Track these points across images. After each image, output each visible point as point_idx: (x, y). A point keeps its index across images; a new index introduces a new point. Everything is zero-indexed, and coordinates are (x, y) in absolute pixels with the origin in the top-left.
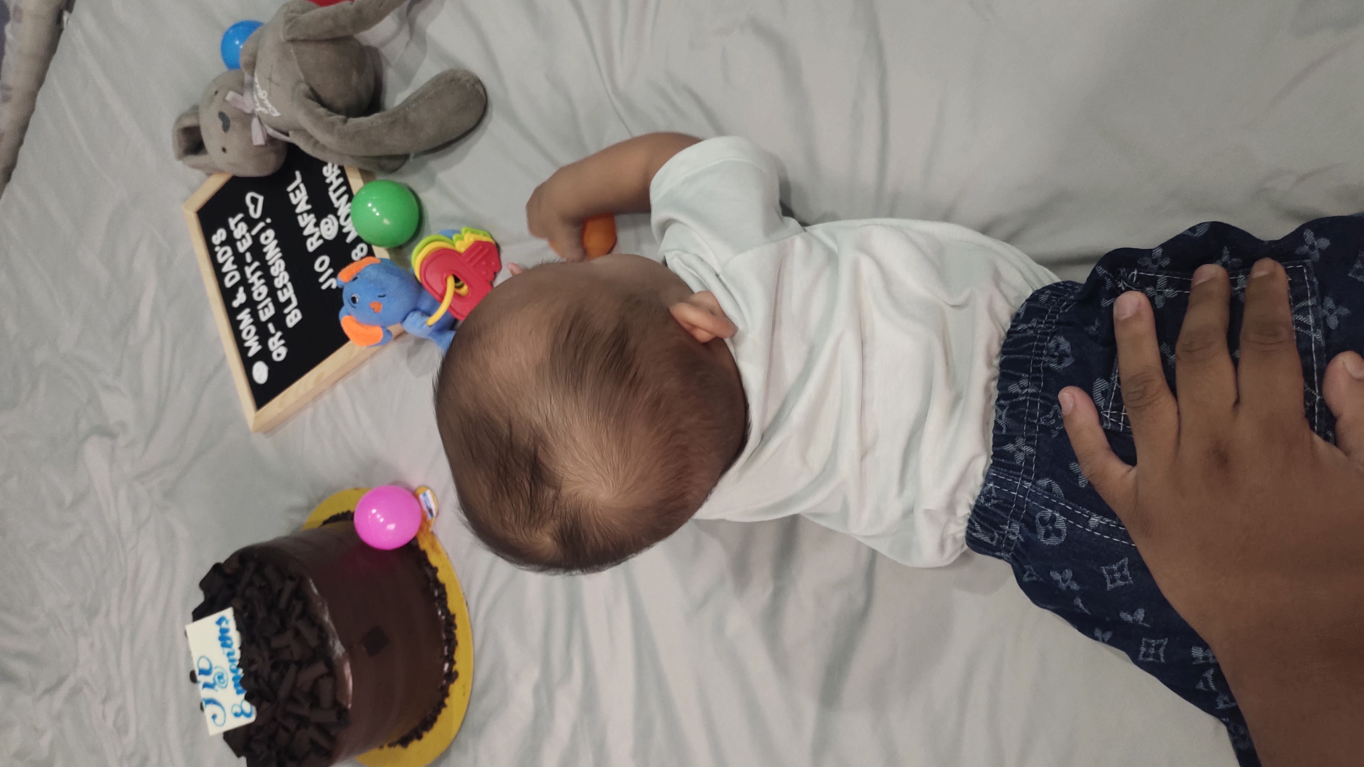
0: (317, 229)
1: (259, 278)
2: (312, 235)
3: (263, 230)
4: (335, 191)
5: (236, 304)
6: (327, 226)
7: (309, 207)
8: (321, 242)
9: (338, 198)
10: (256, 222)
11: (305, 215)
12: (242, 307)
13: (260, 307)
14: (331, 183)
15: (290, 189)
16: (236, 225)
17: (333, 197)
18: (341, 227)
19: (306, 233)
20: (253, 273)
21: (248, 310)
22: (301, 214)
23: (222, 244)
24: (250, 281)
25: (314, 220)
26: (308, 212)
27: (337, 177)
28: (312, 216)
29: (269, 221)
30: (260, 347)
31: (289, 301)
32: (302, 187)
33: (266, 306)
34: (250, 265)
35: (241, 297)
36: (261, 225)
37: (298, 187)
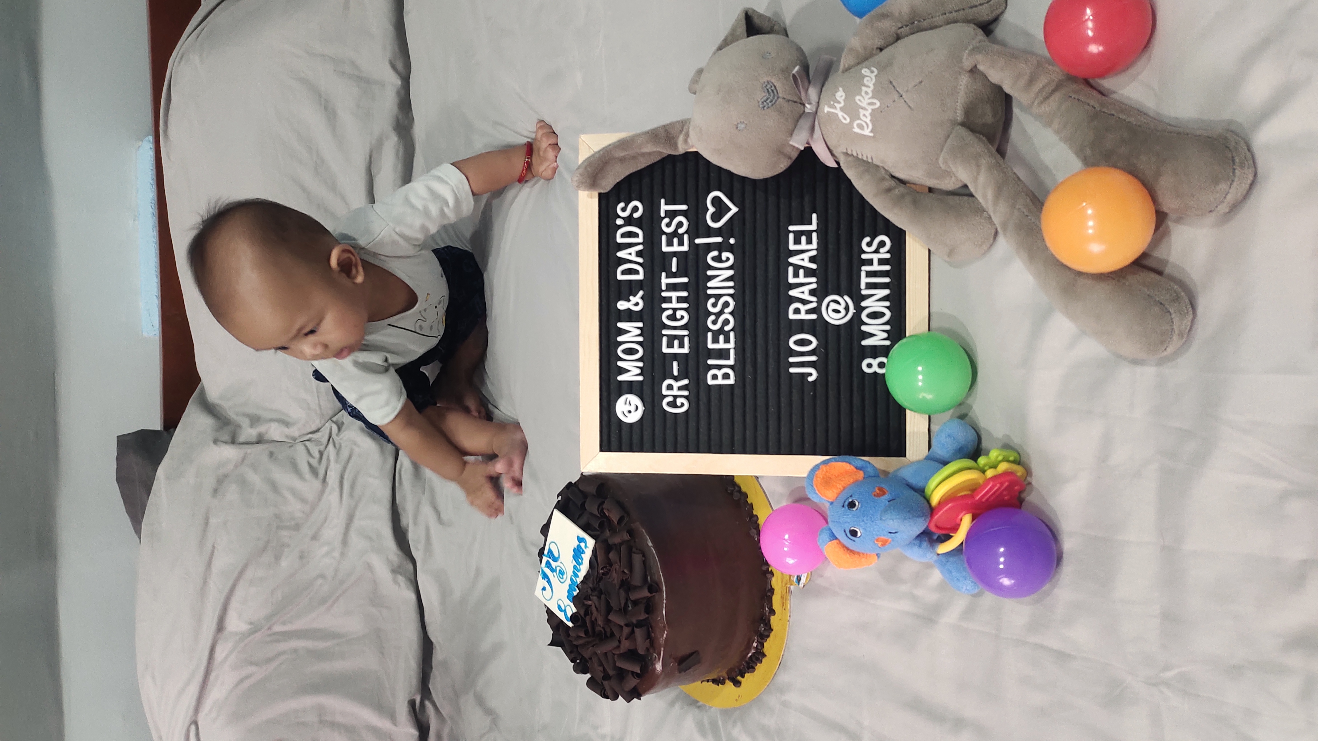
0: (814, 299)
1: (680, 300)
2: (804, 302)
3: (719, 247)
4: (870, 274)
5: (622, 305)
6: (833, 306)
7: (814, 266)
8: (814, 317)
9: (870, 286)
10: (710, 232)
11: (801, 272)
12: (630, 316)
13: (664, 332)
14: (870, 262)
15: (791, 228)
16: (672, 215)
17: (864, 280)
18: (856, 321)
19: (793, 293)
20: (673, 287)
21: (640, 325)
22: (797, 268)
23: (629, 221)
24: (664, 294)
25: (814, 286)
26: (809, 273)
27: (882, 262)
28: (814, 280)
29: (732, 241)
30: (640, 378)
31: (723, 354)
32: (814, 235)
33: (681, 338)
34: (671, 275)
35: (635, 303)
36: (719, 239)
37: (808, 234)
